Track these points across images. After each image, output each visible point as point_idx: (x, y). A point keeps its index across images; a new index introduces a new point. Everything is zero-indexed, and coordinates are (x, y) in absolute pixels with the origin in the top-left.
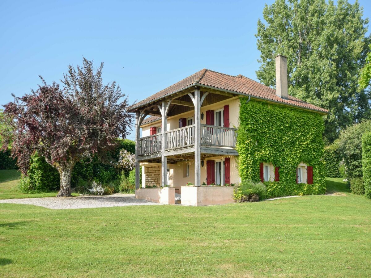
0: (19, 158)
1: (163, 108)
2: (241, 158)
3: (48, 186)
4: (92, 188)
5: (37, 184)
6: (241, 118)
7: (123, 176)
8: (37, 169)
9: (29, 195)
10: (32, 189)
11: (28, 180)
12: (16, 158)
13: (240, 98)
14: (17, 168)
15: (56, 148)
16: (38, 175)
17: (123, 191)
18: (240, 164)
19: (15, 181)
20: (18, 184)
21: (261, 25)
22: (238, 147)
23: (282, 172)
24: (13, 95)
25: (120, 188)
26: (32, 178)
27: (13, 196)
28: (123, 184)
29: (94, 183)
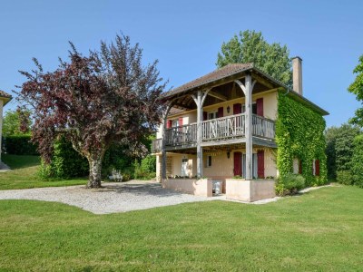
0: (41, 144)
1: (199, 97)
2: (279, 151)
3: (69, 173)
4: (111, 175)
5: (58, 171)
6: (279, 110)
7: (136, 164)
8: (58, 156)
9: (50, 183)
10: (52, 177)
11: (48, 167)
12: (38, 143)
13: (278, 91)
14: (39, 155)
15: (91, 132)
16: (59, 162)
17: (138, 178)
18: (278, 157)
19: (33, 167)
20: (36, 171)
21: (220, 57)
22: (277, 140)
23: (305, 165)
24: (35, 60)
25: (135, 175)
26: (53, 165)
27: (32, 185)
28: (137, 171)
29: (114, 171)
